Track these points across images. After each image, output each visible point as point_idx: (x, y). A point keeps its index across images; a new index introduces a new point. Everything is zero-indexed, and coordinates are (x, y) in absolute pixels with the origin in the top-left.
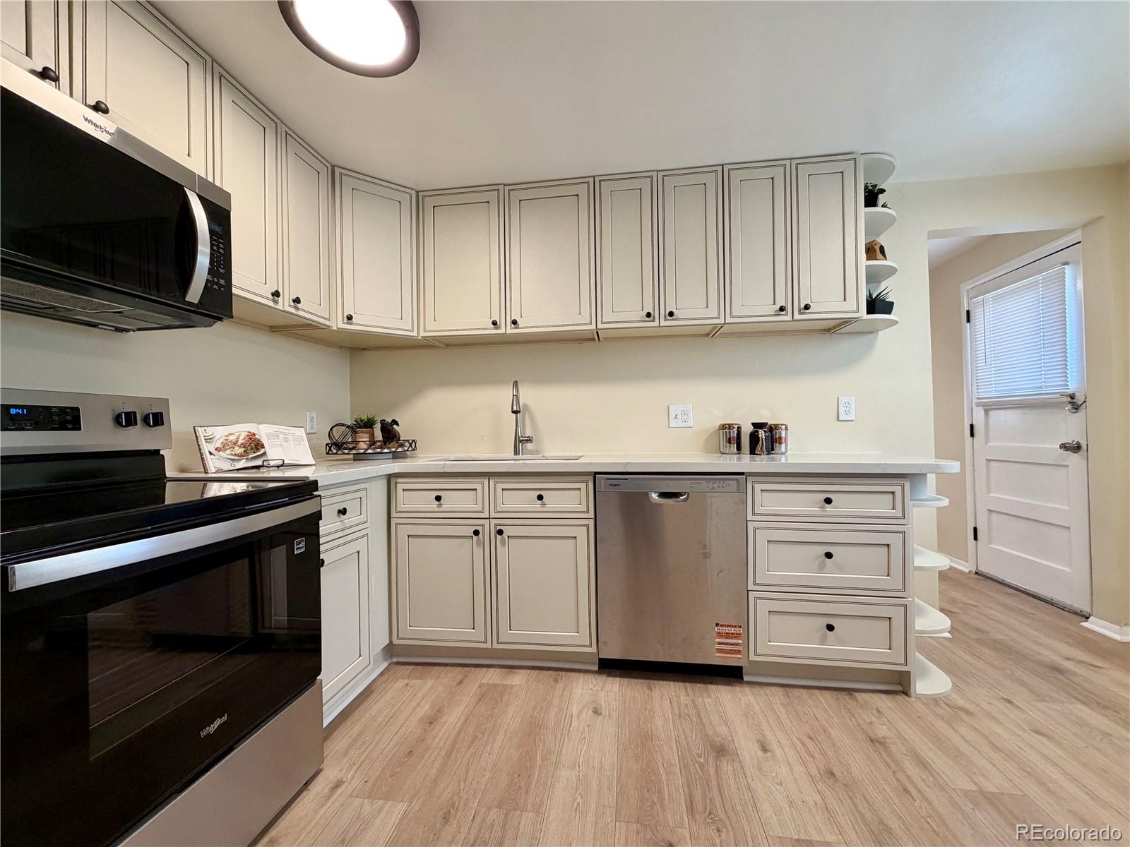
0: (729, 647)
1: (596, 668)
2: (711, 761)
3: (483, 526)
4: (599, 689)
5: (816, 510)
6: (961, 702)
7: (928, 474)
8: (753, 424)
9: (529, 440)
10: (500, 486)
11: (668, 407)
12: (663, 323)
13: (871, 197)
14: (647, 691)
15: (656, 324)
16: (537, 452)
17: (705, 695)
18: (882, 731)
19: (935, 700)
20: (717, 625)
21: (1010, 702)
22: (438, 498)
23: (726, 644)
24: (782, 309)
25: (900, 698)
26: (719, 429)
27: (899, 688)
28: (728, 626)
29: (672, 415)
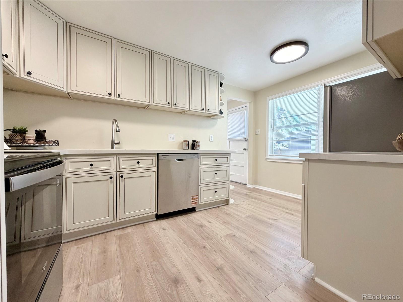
0: (195, 202)
1: (155, 219)
2: (201, 229)
3: (114, 175)
4: (160, 224)
5: (214, 163)
6: (237, 203)
7: (232, 154)
8: (193, 141)
9: (118, 143)
10: (121, 159)
11: (168, 134)
12: (173, 107)
13: (221, 85)
14: (175, 220)
15: (170, 107)
16: (119, 148)
17: (190, 216)
18: (228, 212)
19: (233, 204)
20: (192, 196)
21: (243, 201)
22: (91, 165)
23: (194, 201)
24: (203, 109)
25: (227, 205)
26: (183, 142)
27: (226, 204)
28: (195, 196)
29: (169, 137)
